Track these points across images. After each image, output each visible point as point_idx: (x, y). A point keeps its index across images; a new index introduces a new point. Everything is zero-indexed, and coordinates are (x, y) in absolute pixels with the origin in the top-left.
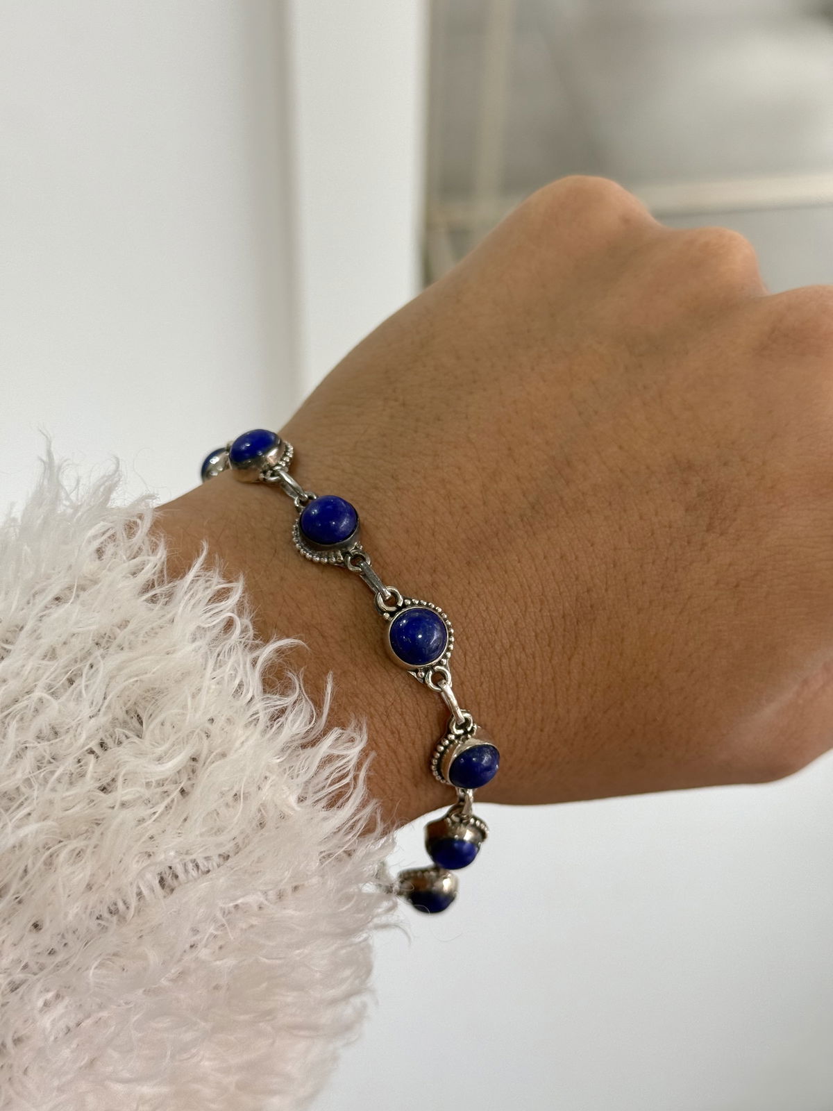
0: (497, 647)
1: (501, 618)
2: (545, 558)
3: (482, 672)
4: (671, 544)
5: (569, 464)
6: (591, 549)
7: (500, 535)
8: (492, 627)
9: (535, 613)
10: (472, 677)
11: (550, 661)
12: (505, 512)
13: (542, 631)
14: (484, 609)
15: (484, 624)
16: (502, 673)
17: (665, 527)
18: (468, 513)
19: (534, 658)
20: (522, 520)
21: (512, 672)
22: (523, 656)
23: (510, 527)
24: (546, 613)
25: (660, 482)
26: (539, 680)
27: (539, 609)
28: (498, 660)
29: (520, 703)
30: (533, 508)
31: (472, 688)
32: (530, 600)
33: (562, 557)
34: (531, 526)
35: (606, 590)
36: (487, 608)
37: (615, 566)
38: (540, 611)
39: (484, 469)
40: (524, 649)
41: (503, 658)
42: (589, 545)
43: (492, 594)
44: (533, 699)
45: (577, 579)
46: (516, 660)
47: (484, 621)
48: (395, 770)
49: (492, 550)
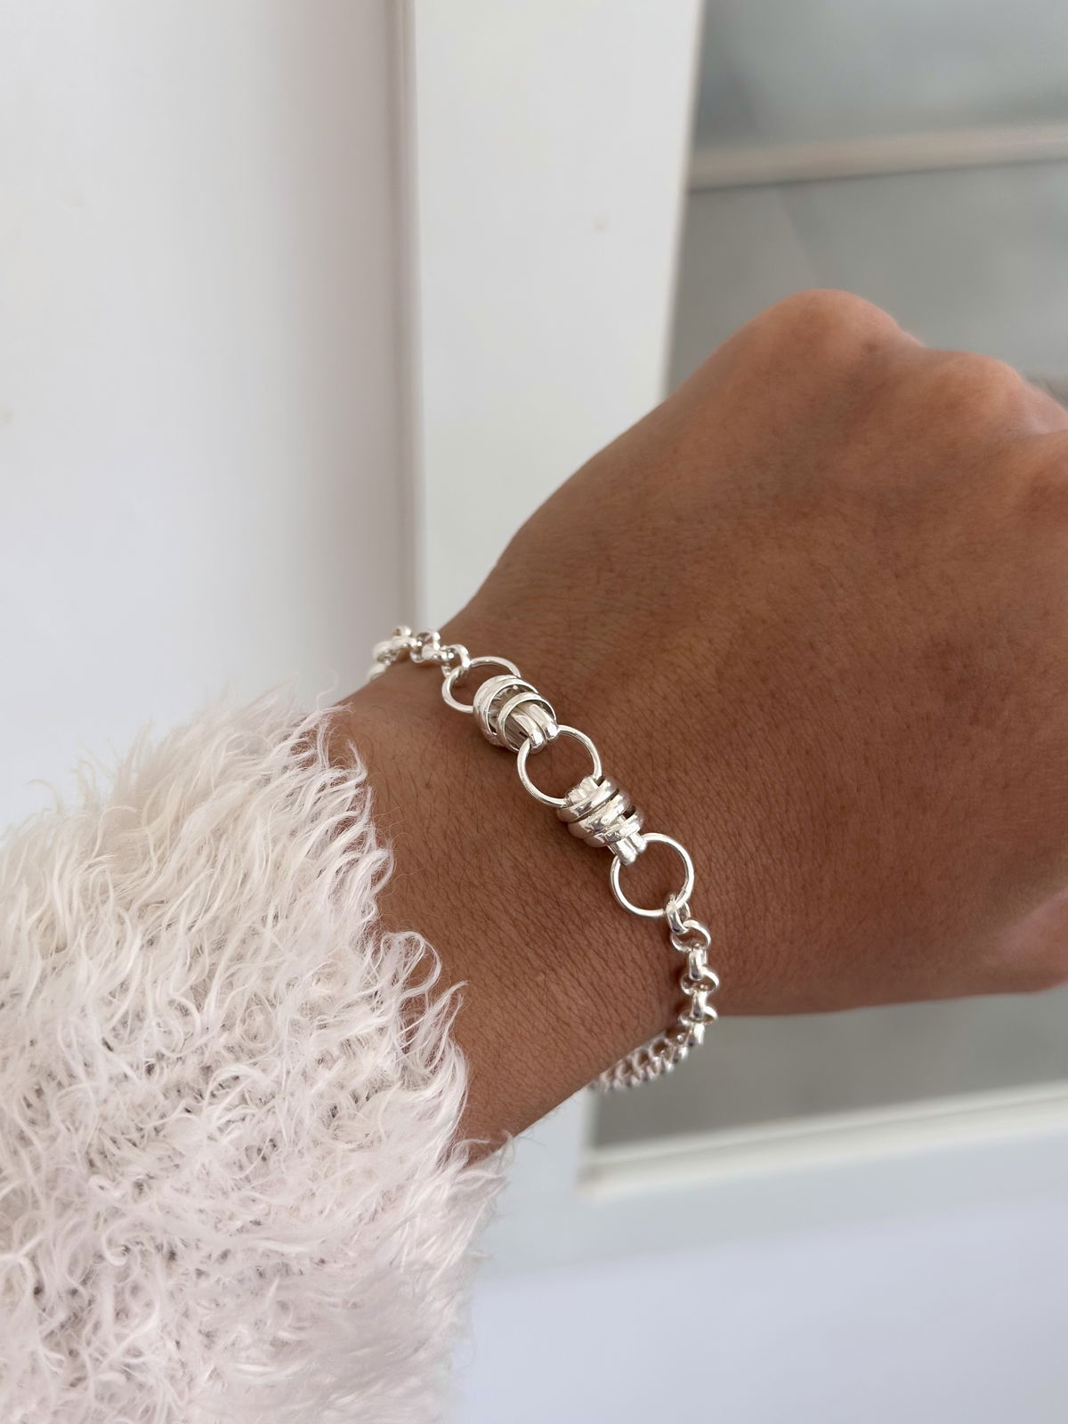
1: (744, 818)
2: (789, 752)
3: (728, 879)
4: (929, 739)
6: (840, 743)
8: (735, 830)
9: (780, 814)
10: (718, 884)
11: (799, 867)
12: (742, 701)
13: (789, 835)
15: (726, 825)
16: (749, 879)
17: (922, 718)
18: (702, 702)
19: (781, 862)
20: (762, 710)
21: (759, 879)
22: (770, 861)
23: (748, 717)
25: (915, 668)
26: (789, 890)
27: (784, 809)
28: (744, 867)
29: (768, 914)
32: (773, 800)
33: (807, 753)
35: (858, 790)
36: (729, 808)
37: (866, 763)
38: (787, 811)
40: (770, 854)
41: (749, 864)
42: (837, 739)
43: (733, 794)
44: (782, 909)
45: (824, 776)
46: (763, 866)
47: (726, 822)
48: (641, 987)
49: (731, 743)
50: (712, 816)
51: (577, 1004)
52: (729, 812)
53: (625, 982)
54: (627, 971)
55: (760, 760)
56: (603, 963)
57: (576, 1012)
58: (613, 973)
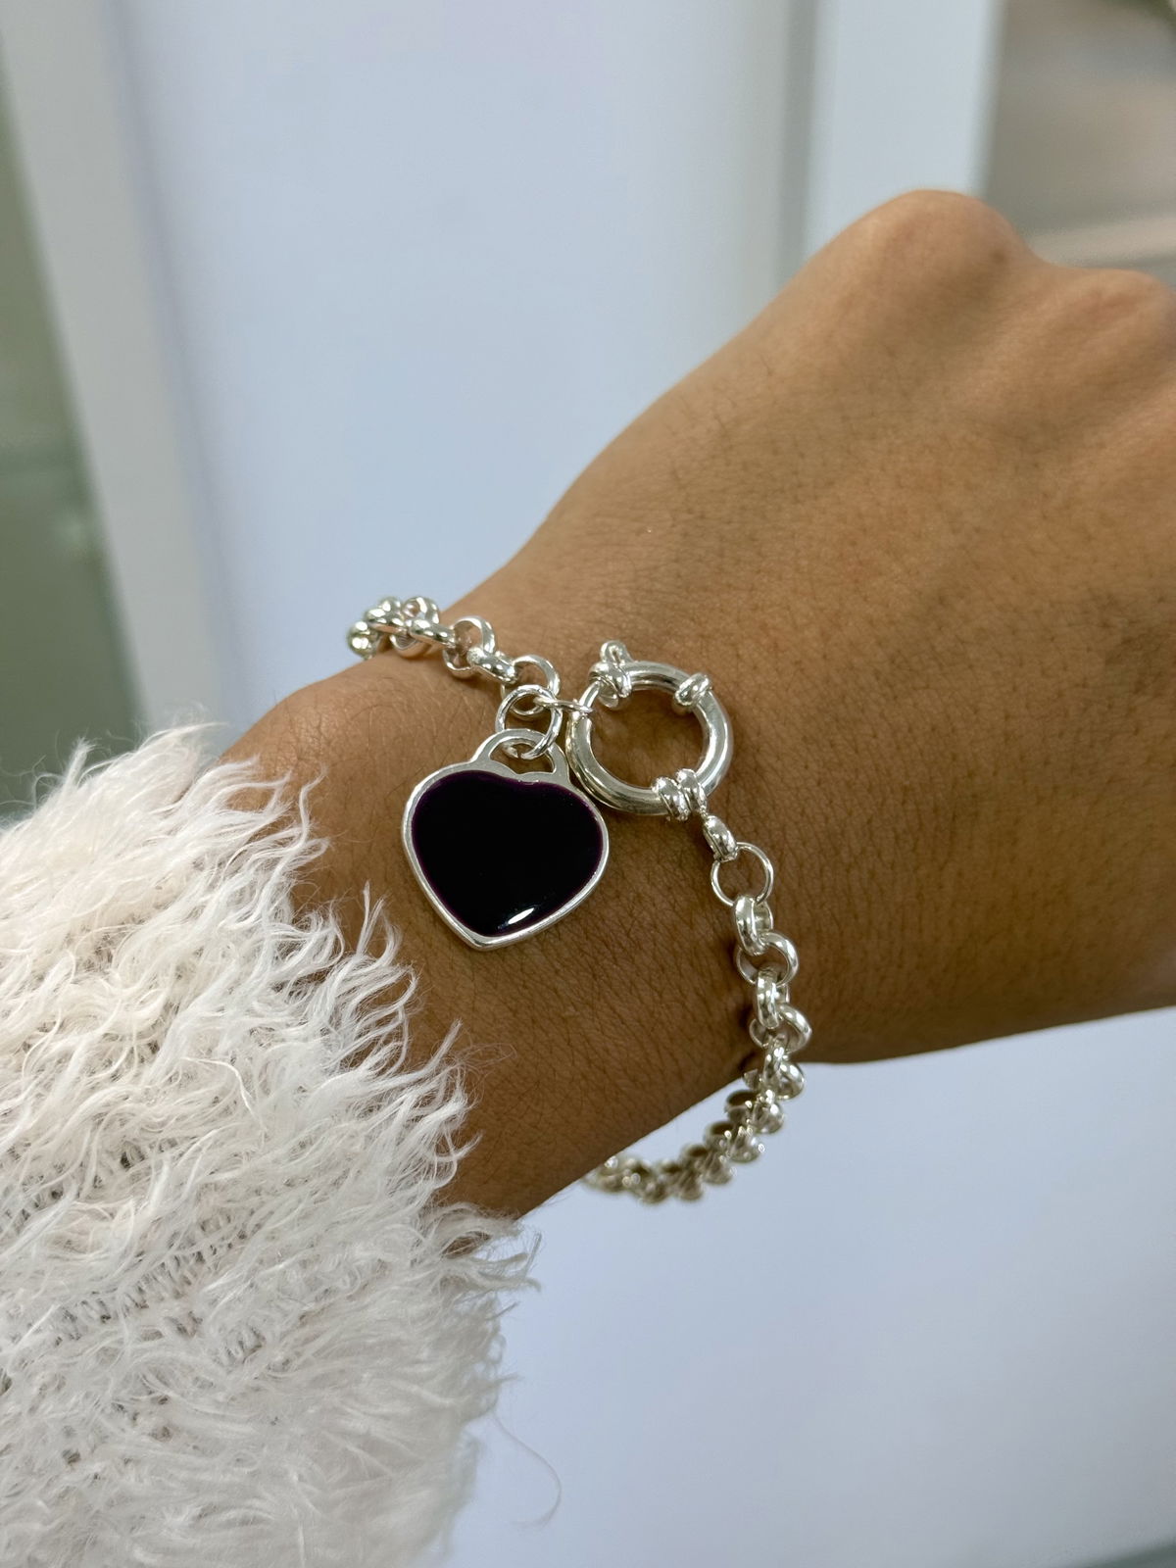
0: (844, 855)
3: (823, 888)
4: (1085, 710)
5: (942, 600)
6: (974, 717)
7: (848, 700)
9: (896, 806)
11: (915, 872)
12: (853, 668)
13: (904, 832)
14: (827, 802)
17: (1077, 685)
20: (878, 679)
23: (862, 688)
24: (910, 807)
25: (1070, 625)
27: (900, 801)
30: (893, 662)
31: (809, 910)
32: (888, 789)
33: (933, 730)
34: (891, 686)
35: (995, 774)
36: (831, 801)
37: (1006, 740)
38: (904, 802)
39: (822, 610)
42: (972, 712)
45: (954, 757)
47: (827, 819)
49: (837, 720)
50: (808, 811)
51: (616, 1045)
52: (832, 808)
53: (684, 1017)
54: (687, 1004)
55: (873, 741)
56: (656, 994)
57: (616, 1054)
58: (668, 1007)
